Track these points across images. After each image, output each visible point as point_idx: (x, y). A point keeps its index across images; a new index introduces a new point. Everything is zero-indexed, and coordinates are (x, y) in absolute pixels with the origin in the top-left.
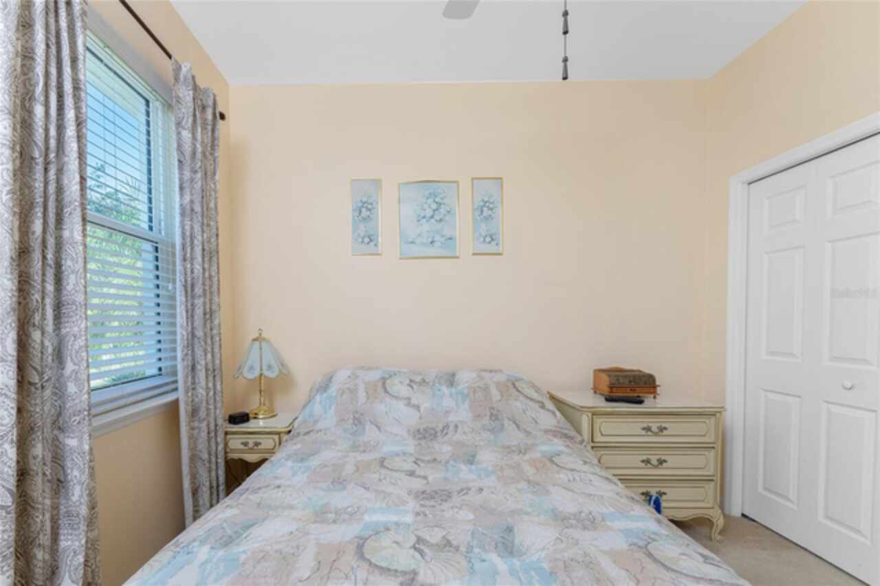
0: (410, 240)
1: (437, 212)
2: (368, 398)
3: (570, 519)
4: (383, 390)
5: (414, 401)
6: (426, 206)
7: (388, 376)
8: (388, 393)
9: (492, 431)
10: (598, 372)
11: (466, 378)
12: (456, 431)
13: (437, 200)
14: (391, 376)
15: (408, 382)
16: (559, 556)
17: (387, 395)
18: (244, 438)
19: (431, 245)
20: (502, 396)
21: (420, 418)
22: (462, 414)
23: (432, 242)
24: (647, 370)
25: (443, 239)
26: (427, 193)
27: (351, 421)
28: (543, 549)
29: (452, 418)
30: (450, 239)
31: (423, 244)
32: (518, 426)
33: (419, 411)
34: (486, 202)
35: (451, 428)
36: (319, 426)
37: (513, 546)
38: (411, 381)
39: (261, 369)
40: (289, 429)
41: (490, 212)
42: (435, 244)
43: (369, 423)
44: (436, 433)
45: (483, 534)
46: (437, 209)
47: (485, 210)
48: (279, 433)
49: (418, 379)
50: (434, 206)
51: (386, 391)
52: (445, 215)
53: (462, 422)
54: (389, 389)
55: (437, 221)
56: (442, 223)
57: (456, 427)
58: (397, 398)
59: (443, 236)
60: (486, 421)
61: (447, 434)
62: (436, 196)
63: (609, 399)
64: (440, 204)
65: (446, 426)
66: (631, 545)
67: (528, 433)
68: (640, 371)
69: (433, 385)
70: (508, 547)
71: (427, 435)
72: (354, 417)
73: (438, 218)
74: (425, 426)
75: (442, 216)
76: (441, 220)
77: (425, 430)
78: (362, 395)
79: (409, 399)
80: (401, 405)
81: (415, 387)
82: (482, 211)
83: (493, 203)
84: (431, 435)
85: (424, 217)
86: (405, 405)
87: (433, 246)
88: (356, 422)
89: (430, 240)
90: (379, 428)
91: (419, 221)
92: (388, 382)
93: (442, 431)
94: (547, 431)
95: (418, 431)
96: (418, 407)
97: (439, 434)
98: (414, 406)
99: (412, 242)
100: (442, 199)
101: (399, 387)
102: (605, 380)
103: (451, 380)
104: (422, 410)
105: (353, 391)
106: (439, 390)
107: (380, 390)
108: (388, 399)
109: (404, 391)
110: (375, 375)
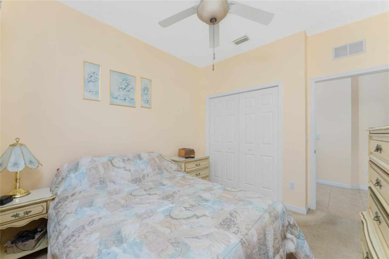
0: (115, 97)
1: (127, 87)
2: (105, 170)
3: (143, 215)
4: (112, 165)
5: (127, 168)
6: (122, 84)
7: (112, 159)
8: (115, 166)
9: (160, 174)
10: (180, 150)
11: (145, 156)
12: (148, 177)
13: (127, 82)
14: (113, 159)
15: (122, 160)
16: (142, 234)
17: (115, 167)
18: (15, 212)
19: (124, 101)
20: (160, 161)
21: (132, 175)
22: (148, 170)
23: (125, 99)
24: (192, 148)
25: (129, 99)
26: (123, 78)
27: (99, 183)
28: (135, 233)
29: (145, 172)
30: (132, 99)
31: (121, 100)
32: (167, 171)
33: (131, 172)
34: (146, 88)
35: (146, 176)
36: (78, 189)
37: (122, 238)
38: (123, 160)
39: (25, 164)
40: (53, 197)
41: (147, 92)
42: (126, 100)
43: (108, 182)
44: (140, 179)
45: (106, 240)
46: (127, 86)
47: (146, 90)
48: (46, 201)
49: (126, 158)
50: (126, 85)
51: (113, 166)
52: (130, 89)
53: (149, 173)
54: (114, 164)
55: (127, 91)
56: (129, 92)
57: (148, 175)
58: (119, 168)
59: (129, 98)
60: (157, 170)
61: (145, 179)
62: (127, 81)
63: (186, 158)
64: (129, 84)
65: (144, 176)
66: (165, 216)
67: (170, 172)
68: (189, 149)
69: (133, 160)
70: (119, 240)
71: (137, 181)
72: (100, 180)
73: (127, 89)
74: (135, 178)
75: (129, 89)
76: (129, 91)
77: (135, 179)
78: (101, 169)
79: (125, 168)
80: (122, 171)
81: (126, 162)
82: (144, 91)
83: (148, 89)
84: (139, 181)
85: (121, 88)
86: (124, 170)
87: (125, 101)
88: (101, 183)
89: (124, 98)
90: (114, 183)
91: (119, 89)
92: (112, 161)
93: (143, 178)
94: (175, 171)
95: (133, 180)
96: (130, 171)
97: (142, 179)
98: (128, 170)
99: (116, 98)
100: (129, 82)
101: (118, 163)
102: (183, 152)
103: (140, 157)
104: (132, 171)
105: (96, 168)
106: (137, 162)
107: (110, 166)
108: (115, 169)
109: (122, 164)
110: (105, 159)
